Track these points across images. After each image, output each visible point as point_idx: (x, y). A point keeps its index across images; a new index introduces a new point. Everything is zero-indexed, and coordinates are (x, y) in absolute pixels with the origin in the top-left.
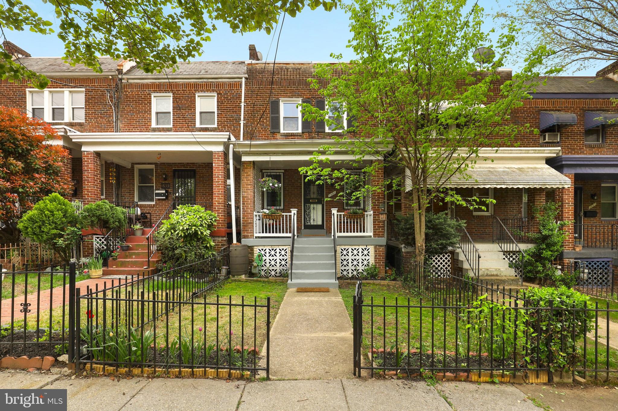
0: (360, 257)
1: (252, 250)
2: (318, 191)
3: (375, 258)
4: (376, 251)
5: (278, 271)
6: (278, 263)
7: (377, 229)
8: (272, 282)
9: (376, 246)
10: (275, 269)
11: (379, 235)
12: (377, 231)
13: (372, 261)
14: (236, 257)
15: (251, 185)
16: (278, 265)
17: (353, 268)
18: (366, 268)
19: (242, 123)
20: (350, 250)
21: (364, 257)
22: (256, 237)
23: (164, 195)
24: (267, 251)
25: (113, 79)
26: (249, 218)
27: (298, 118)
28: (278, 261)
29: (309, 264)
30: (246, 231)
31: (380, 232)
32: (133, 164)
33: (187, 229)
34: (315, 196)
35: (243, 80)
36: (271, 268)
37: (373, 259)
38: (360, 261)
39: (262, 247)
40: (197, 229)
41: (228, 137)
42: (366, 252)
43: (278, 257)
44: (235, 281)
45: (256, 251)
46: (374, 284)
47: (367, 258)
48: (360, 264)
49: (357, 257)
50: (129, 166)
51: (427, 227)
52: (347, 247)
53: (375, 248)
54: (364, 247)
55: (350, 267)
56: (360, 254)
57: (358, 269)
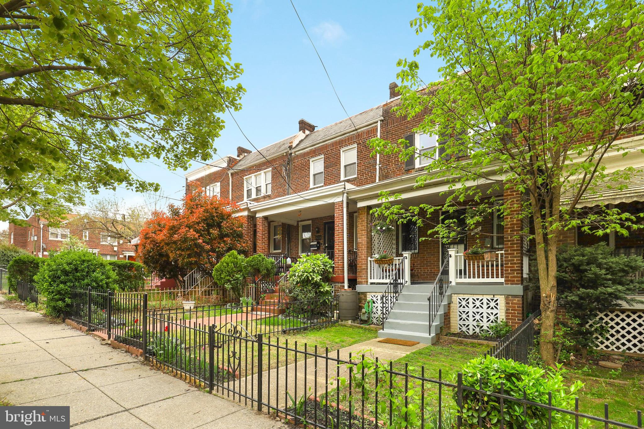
0: (484, 310)
1: (366, 296)
3: (506, 313)
4: (507, 303)
7: (509, 274)
9: (507, 297)
11: (514, 281)
12: (510, 275)
13: (502, 316)
14: (343, 302)
15: (365, 230)
17: (475, 323)
19: (377, 167)
20: (471, 301)
21: (490, 311)
23: (316, 246)
24: (379, 298)
25: (287, 155)
26: (363, 264)
27: (435, 147)
28: (389, 309)
29: (408, 313)
30: (360, 277)
31: (514, 277)
32: (298, 222)
35: (379, 123)
36: (382, 316)
37: (504, 314)
38: (485, 315)
39: (375, 294)
41: (344, 186)
42: (492, 304)
44: (342, 325)
45: (369, 298)
47: (495, 311)
48: (485, 320)
49: (480, 310)
50: (296, 224)
52: (466, 297)
54: (490, 297)
55: (471, 322)
56: (485, 306)
57: (481, 325)
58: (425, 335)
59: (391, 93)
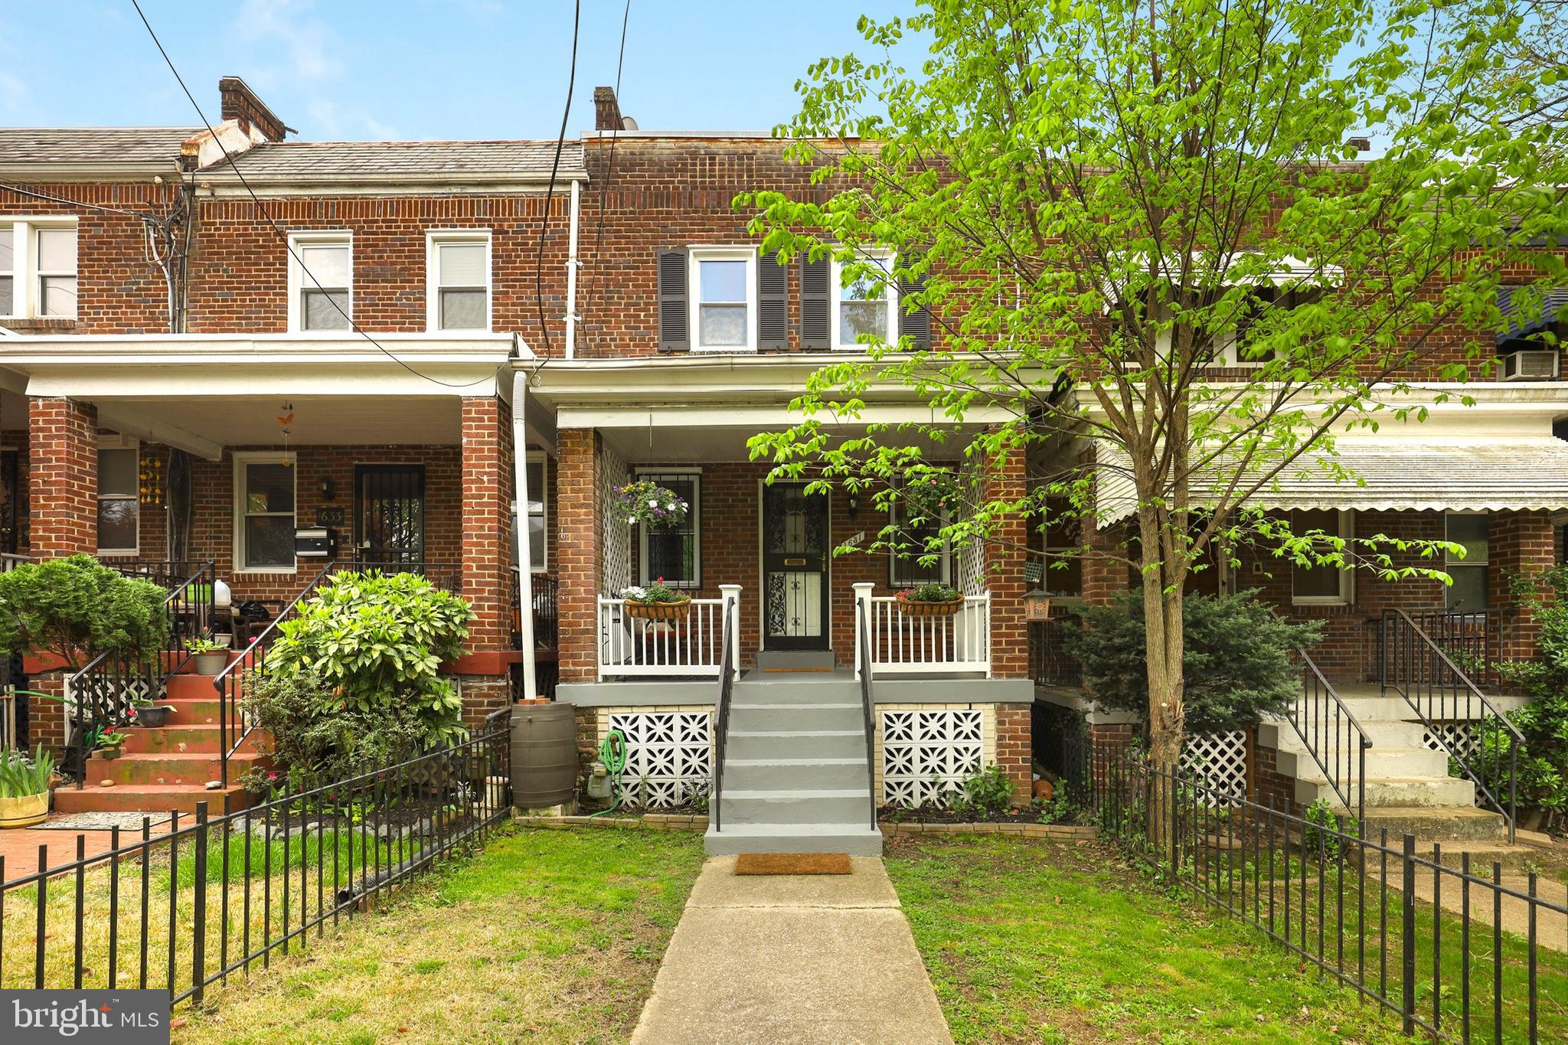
0: (949, 743)
1: (592, 720)
2: (808, 532)
3: (999, 746)
4: (1000, 723)
5: (678, 789)
6: (678, 761)
7: (1003, 651)
8: (653, 832)
9: (1000, 707)
10: (668, 782)
11: (1013, 668)
12: (1006, 655)
13: (988, 754)
14: (534, 746)
15: (587, 506)
16: (678, 768)
17: (927, 778)
18: (969, 777)
19: (570, 320)
20: (916, 720)
21: (961, 744)
22: (606, 678)
23: (323, 544)
24: (643, 723)
25: (166, 186)
26: (582, 616)
27: (744, 306)
28: (678, 756)
29: (779, 769)
30: (573, 656)
31: (1014, 659)
32: (228, 450)
33: (357, 653)
34: (800, 548)
35: (575, 189)
36: (654, 779)
37: (993, 749)
38: (950, 754)
39: (625, 712)
40: (391, 652)
41: (509, 347)
42: (967, 726)
43: (677, 745)
44: (529, 826)
45: (605, 725)
46: (1001, 836)
47: (973, 743)
48: (950, 766)
49: (939, 743)
50: (217, 457)
51: (1190, 644)
52: (905, 710)
53: (999, 711)
54: (961, 710)
55: (917, 776)
56: (950, 732)
57: (942, 780)
58: (863, 829)
59: (599, 114)
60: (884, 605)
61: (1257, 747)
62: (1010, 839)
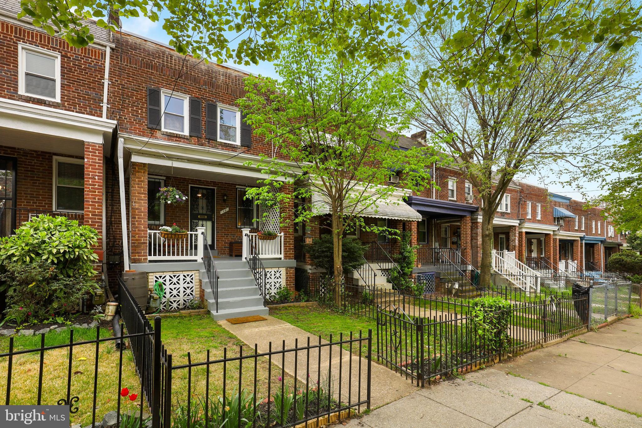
0: (272, 280)
1: (147, 278)
2: (207, 206)
3: (286, 280)
4: (287, 273)
5: (182, 302)
6: (182, 292)
7: (288, 251)
8: (185, 317)
9: (287, 268)
10: (178, 300)
11: (290, 256)
12: (288, 253)
15: (145, 194)
16: (182, 294)
18: (279, 290)
19: (105, 106)
22: (150, 261)
24: (168, 278)
26: (142, 237)
27: (183, 117)
28: (182, 290)
30: (138, 253)
31: (290, 254)
34: (205, 212)
35: (108, 50)
36: (172, 299)
37: (285, 282)
38: (273, 284)
39: (160, 274)
42: (278, 275)
43: (182, 285)
45: (152, 278)
46: (294, 306)
47: (279, 280)
48: (273, 287)
49: (270, 280)
53: (287, 270)
56: (273, 277)
57: (270, 292)
58: (262, 307)
60: (252, 236)
61: (348, 278)
62: (297, 307)
